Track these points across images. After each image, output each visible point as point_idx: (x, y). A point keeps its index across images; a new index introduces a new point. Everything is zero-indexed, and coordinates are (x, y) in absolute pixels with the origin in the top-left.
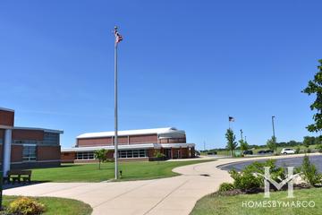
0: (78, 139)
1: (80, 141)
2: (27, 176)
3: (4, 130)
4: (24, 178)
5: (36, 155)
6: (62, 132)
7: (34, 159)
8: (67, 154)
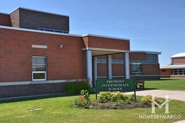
0: (173, 58)
1: (174, 60)
2: (142, 84)
3: (124, 53)
4: (140, 86)
5: (142, 71)
6: (160, 53)
7: (140, 74)
8: (164, 70)
